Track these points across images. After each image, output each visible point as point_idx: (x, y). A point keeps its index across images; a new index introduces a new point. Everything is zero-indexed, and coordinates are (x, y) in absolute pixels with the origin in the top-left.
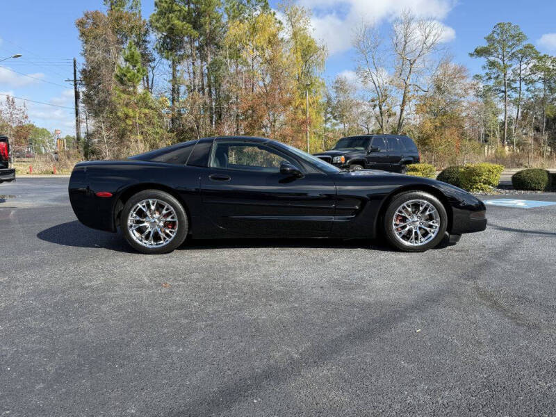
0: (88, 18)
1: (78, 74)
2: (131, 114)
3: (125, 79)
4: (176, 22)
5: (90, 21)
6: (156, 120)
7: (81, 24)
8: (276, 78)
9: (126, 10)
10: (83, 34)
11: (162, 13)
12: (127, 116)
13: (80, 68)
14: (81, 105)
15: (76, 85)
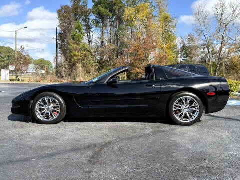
0: (63, 9)
1: (58, 35)
2: (77, 54)
3: (75, 37)
4: (102, 9)
5: (64, 10)
6: (90, 57)
7: (59, 12)
8: (149, 35)
9: (80, 4)
10: (59, 16)
11: (96, 6)
12: (75, 56)
13: (58, 32)
14: (59, 50)
15: (57, 41)
